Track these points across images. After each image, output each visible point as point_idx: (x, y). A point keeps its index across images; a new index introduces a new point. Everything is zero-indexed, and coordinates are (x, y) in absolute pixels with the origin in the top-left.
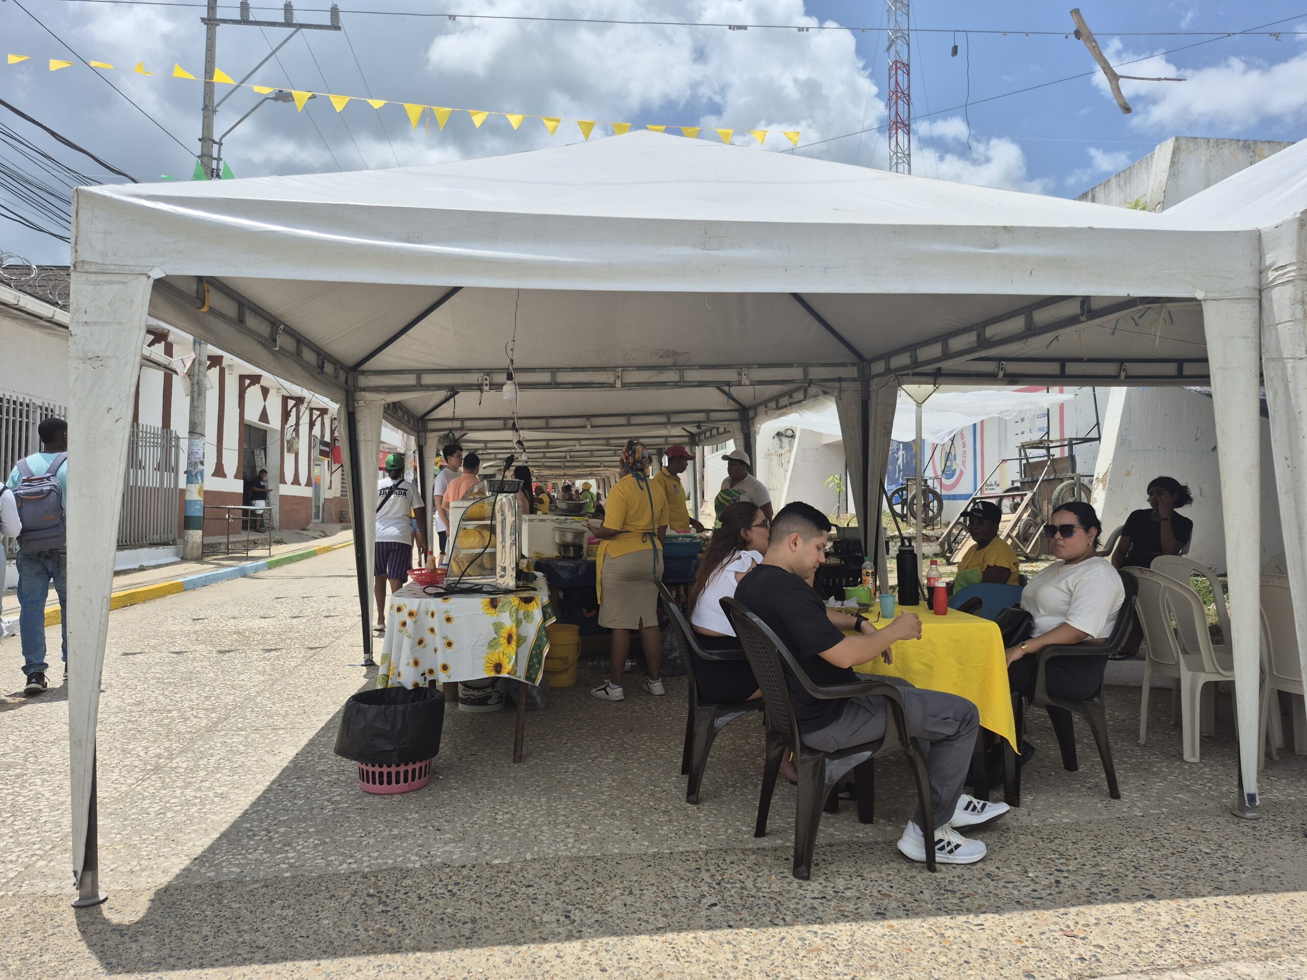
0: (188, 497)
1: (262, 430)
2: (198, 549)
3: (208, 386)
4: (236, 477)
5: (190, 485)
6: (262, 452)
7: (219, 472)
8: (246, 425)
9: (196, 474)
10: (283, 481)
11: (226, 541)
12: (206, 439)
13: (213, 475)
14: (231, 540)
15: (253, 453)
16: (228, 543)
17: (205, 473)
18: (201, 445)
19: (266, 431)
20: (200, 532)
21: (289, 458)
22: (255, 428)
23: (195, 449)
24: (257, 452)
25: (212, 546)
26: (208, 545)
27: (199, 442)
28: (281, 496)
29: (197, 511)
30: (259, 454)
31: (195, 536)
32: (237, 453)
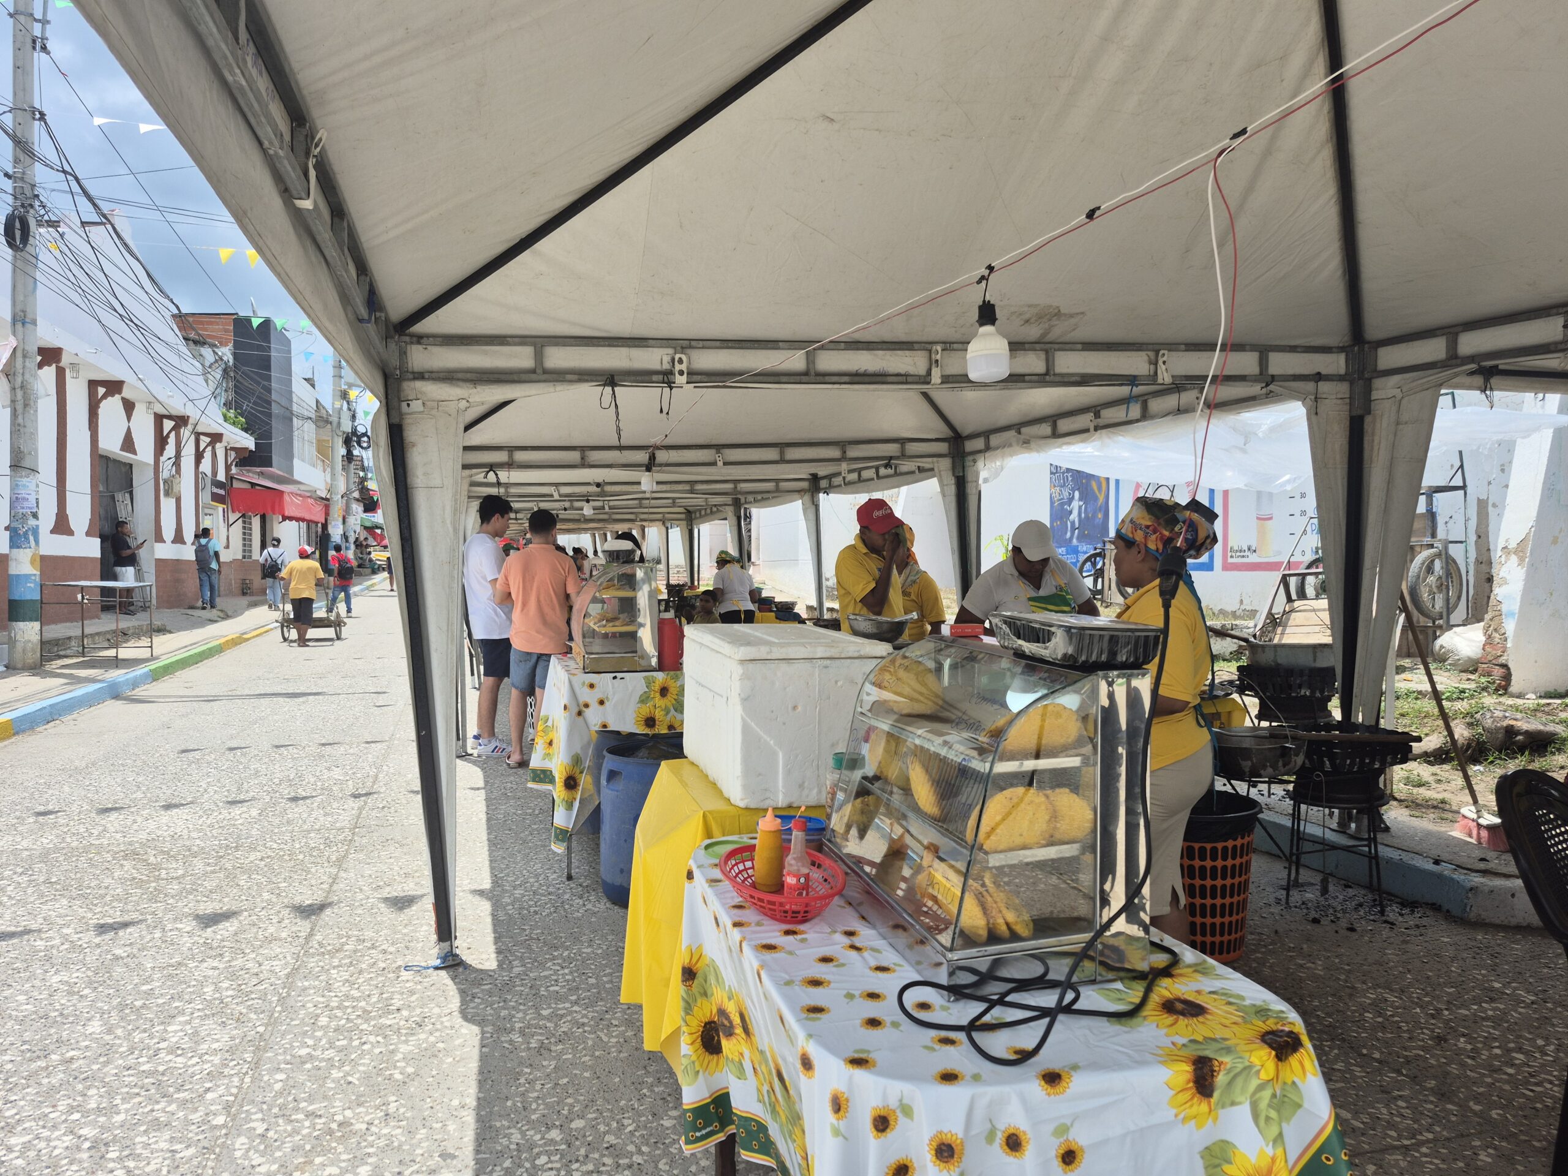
0: (14, 569)
1: (125, 464)
2: (34, 652)
3: (41, 391)
4: (88, 534)
5: (15, 551)
6: (127, 495)
7: (62, 526)
8: (101, 456)
9: (26, 533)
10: (159, 538)
11: (79, 633)
12: (40, 477)
13: (52, 532)
14: (87, 631)
15: (113, 497)
16: (83, 636)
17: (41, 531)
18: (32, 486)
19: (131, 466)
20: (37, 625)
21: (168, 506)
22: (115, 461)
23: (23, 492)
24: (119, 496)
25: (57, 642)
26: (49, 642)
27: (28, 483)
28: (158, 560)
29: (29, 592)
30: (122, 498)
31: (29, 632)
32: (89, 498)
